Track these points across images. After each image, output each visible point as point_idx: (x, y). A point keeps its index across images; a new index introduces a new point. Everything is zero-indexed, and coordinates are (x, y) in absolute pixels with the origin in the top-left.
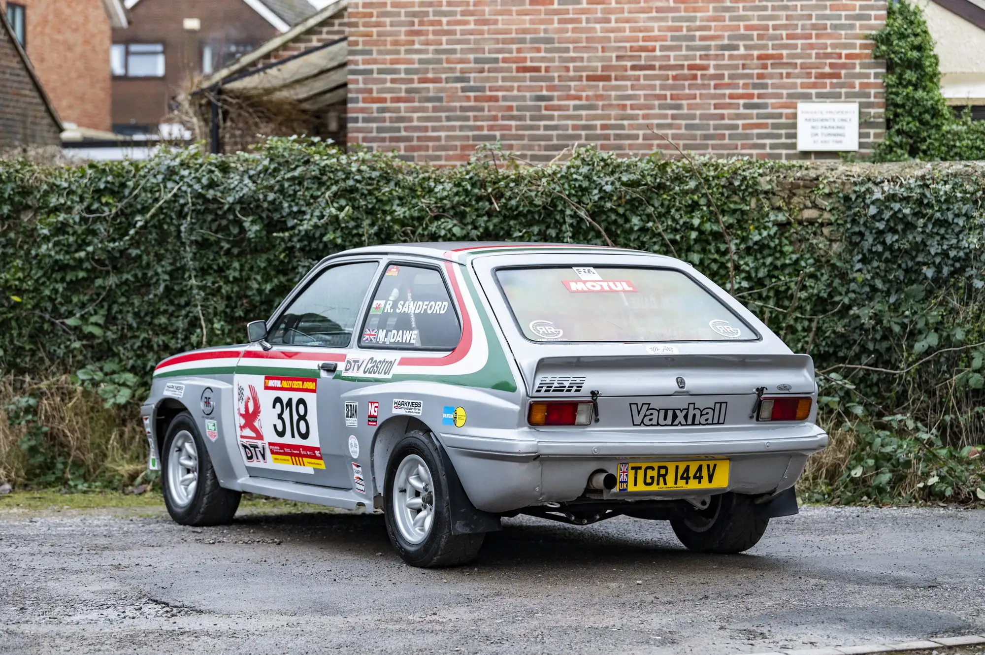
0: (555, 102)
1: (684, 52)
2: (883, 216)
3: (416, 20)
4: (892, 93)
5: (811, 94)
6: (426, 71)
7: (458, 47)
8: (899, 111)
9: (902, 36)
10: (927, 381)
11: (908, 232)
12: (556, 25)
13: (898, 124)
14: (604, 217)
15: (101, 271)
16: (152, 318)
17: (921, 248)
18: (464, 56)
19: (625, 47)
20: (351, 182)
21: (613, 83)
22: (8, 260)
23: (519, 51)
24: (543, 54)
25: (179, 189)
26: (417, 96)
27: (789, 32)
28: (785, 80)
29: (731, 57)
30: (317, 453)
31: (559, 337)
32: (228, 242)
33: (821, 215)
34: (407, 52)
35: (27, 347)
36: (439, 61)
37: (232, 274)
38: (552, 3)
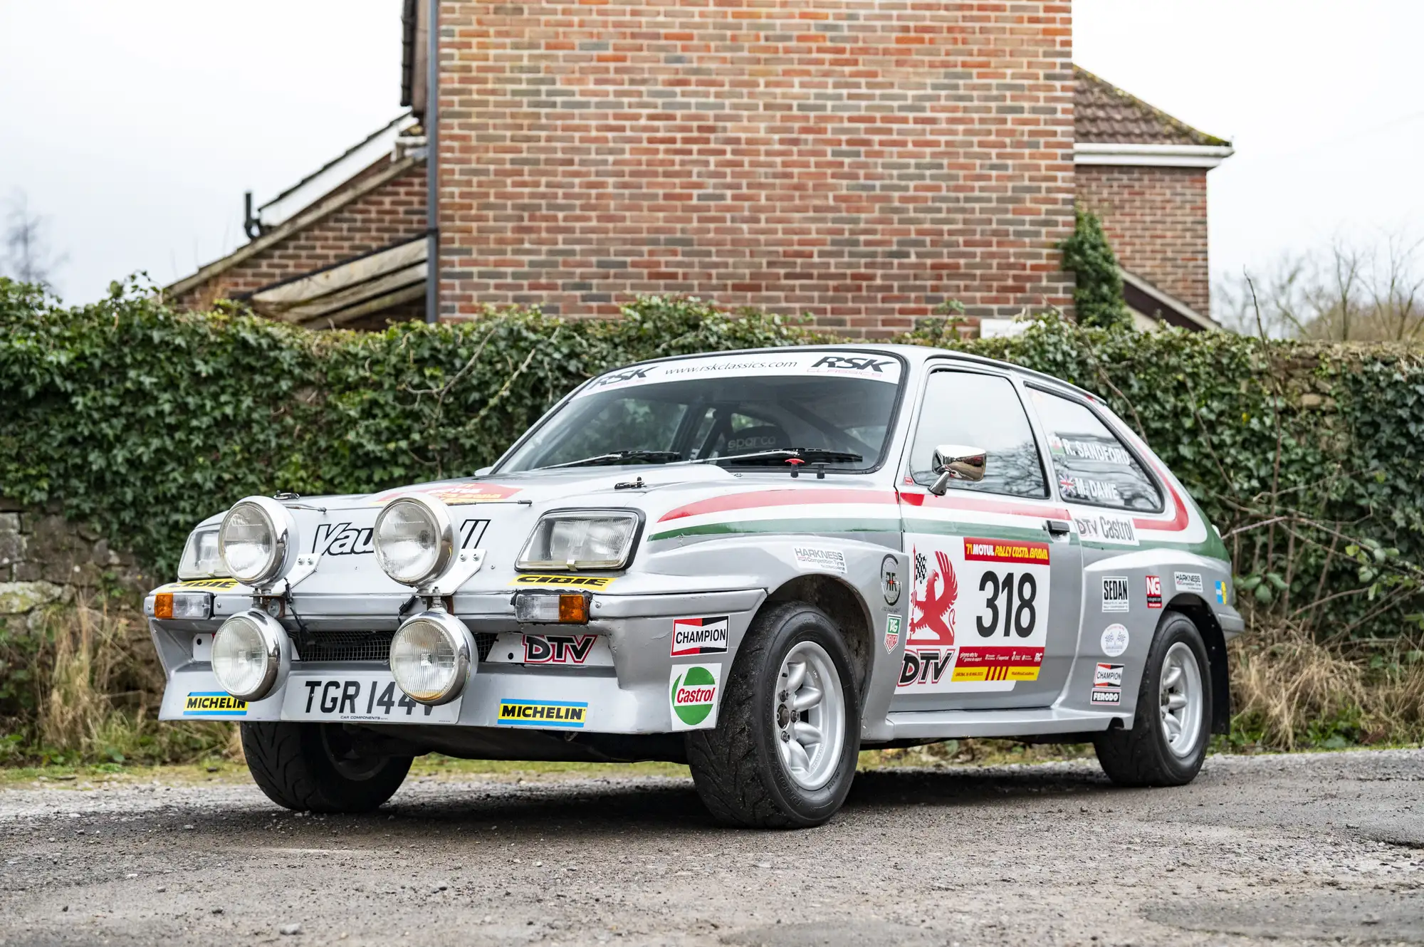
1: (846, 259)
2: (1405, 402)
3: (526, 215)
5: (994, 310)
6: (539, 276)
7: (577, 247)
9: (1094, 247)
12: (695, 224)
15: (422, 469)
18: (584, 259)
19: (777, 252)
21: (764, 293)
23: (651, 253)
24: (679, 258)
25: (534, 358)
27: (968, 238)
28: (963, 294)
29: (901, 266)
34: (516, 252)
36: (555, 264)
38: (690, 197)
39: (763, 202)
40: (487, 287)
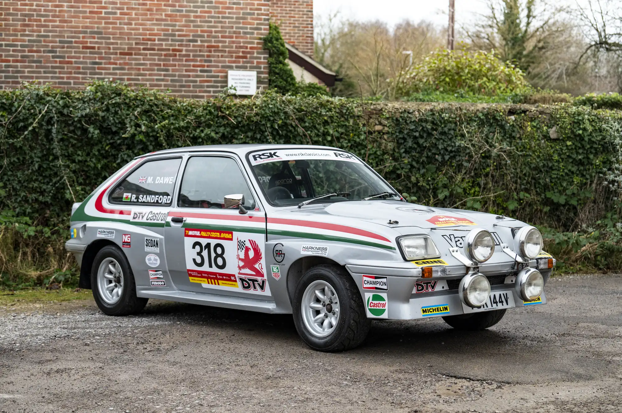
0: (103, 66)
1: (170, 42)
2: (418, 130)
3: (27, 19)
4: (273, 67)
5: (233, 66)
6: (33, 46)
7: (50, 34)
9: (277, 40)
11: (429, 138)
12: (103, 25)
13: (275, 82)
16: (28, 184)
17: (435, 146)
18: (53, 39)
19: (140, 38)
21: (134, 56)
23: (83, 37)
24: (96, 40)
25: (48, 108)
26: (27, 59)
27: (223, 34)
28: (220, 59)
29: (194, 46)
32: (75, 139)
33: (384, 129)
34: (22, 35)
36: (40, 41)
37: (77, 158)
38: (101, 13)
39: (134, 16)
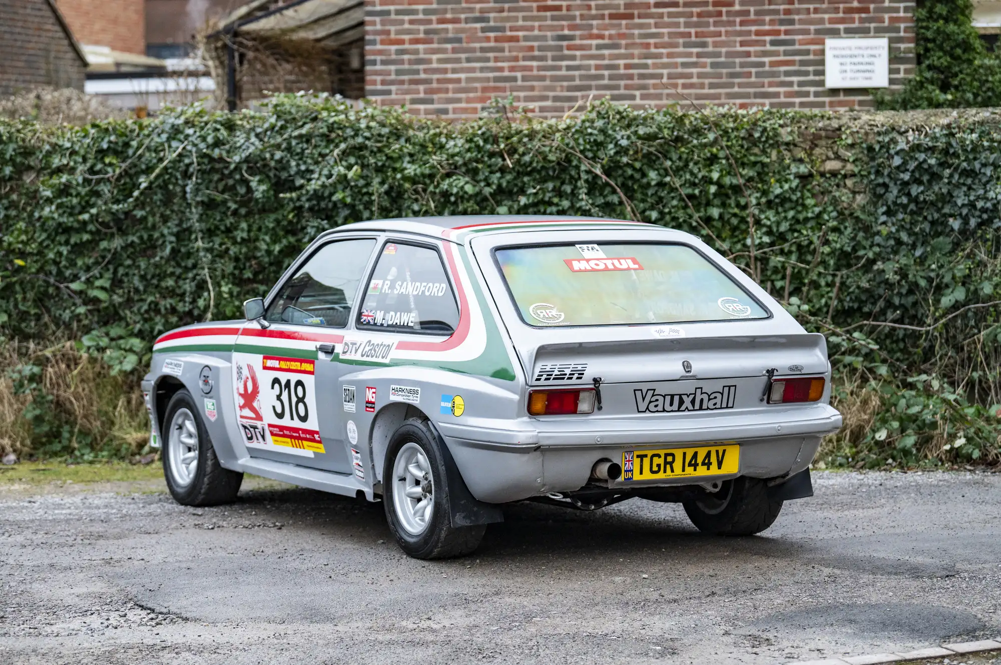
0: (578, 42)
2: (908, 167)
4: (922, 28)
5: (839, 29)
6: (445, 11)
8: (930, 45)
10: (954, 337)
11: (934, 183)
13: (928, 58)
14: (620, 172)
15: (106, 234)
16: (159, 281)
17: (948, 198)
20: (360, 140)
21: (637, 21)
22: (11, 222)
26: (436, 37)
28: (813, 16)
30: (316, 436)
31: (560, 321)
32: (236, 202)
33: (844, 167)
35: (33, 312)
37: (240, 235)
40: (402, 22)
